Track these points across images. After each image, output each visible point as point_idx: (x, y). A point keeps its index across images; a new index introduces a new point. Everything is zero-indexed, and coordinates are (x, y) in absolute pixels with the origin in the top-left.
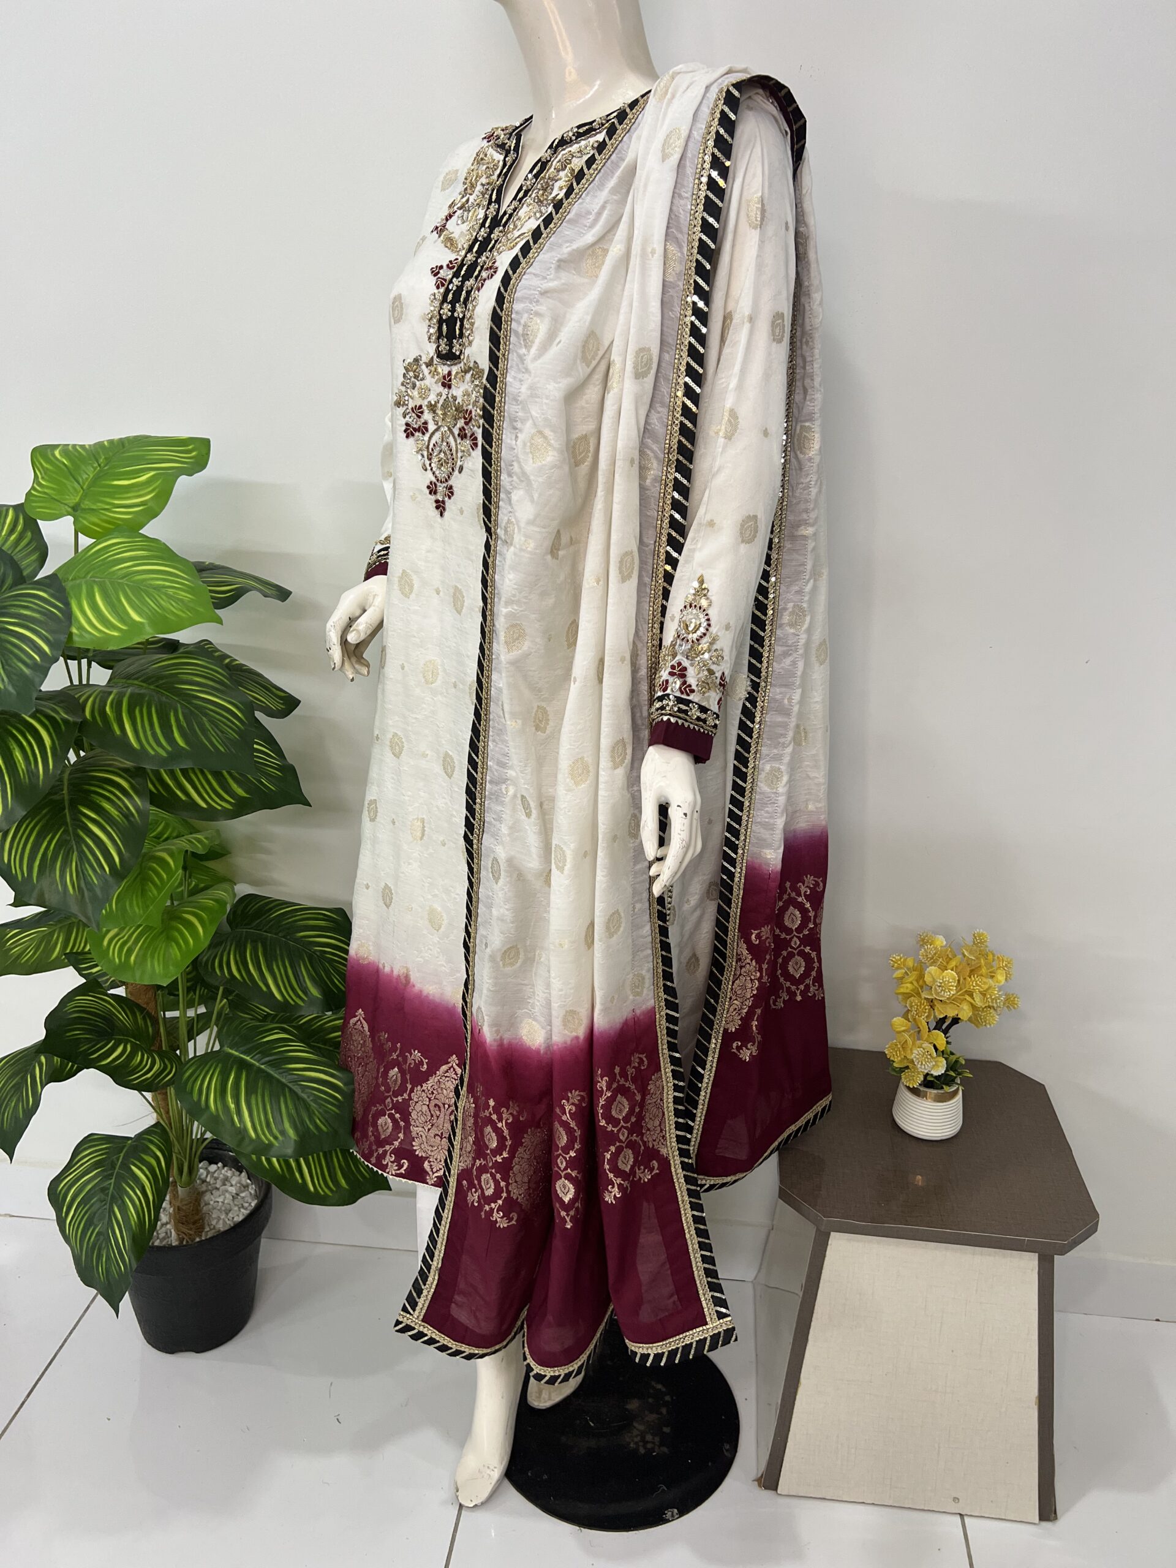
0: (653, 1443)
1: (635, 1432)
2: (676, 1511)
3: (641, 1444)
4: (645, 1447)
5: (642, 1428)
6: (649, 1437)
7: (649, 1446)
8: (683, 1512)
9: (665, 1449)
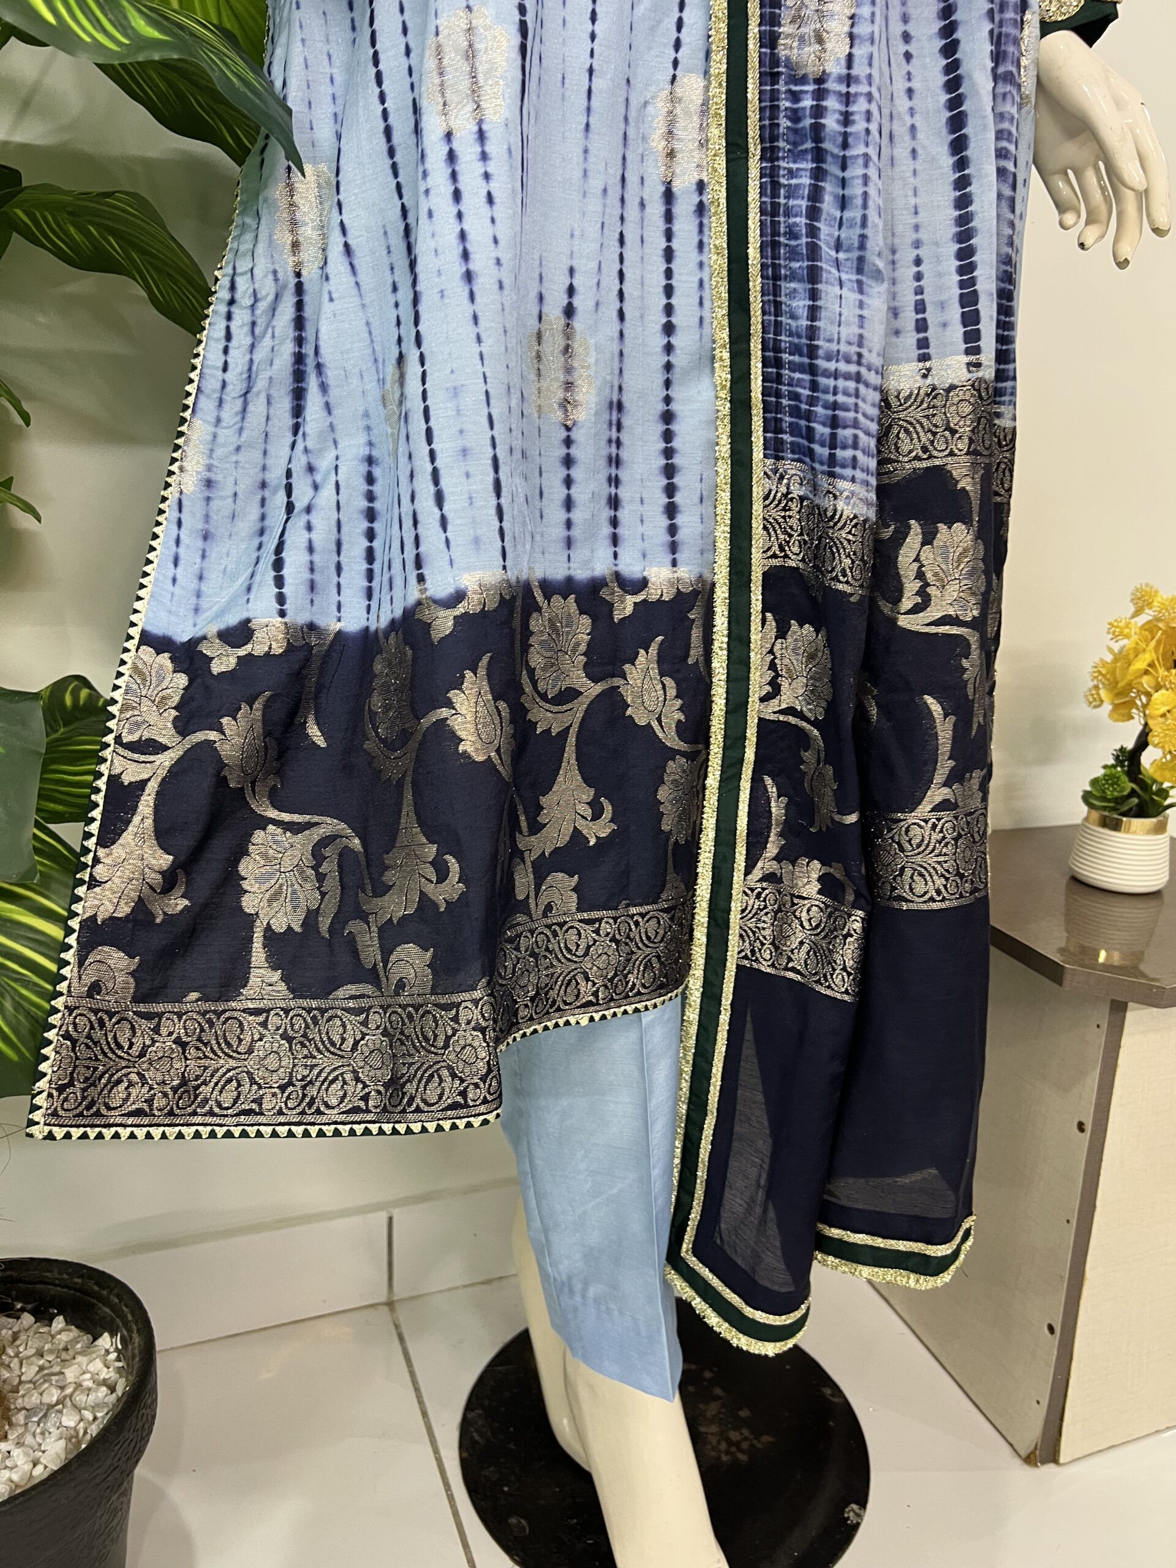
0: (746, 1439)
1: (713, 1440)
2: (854, 1506)
3: (733, 1449)
4: (740, 1450)
5: (714, 1429)
6: (734, 1436)
7: (745, 1445)
8: (863, 1503)
9: (766, 1439)
